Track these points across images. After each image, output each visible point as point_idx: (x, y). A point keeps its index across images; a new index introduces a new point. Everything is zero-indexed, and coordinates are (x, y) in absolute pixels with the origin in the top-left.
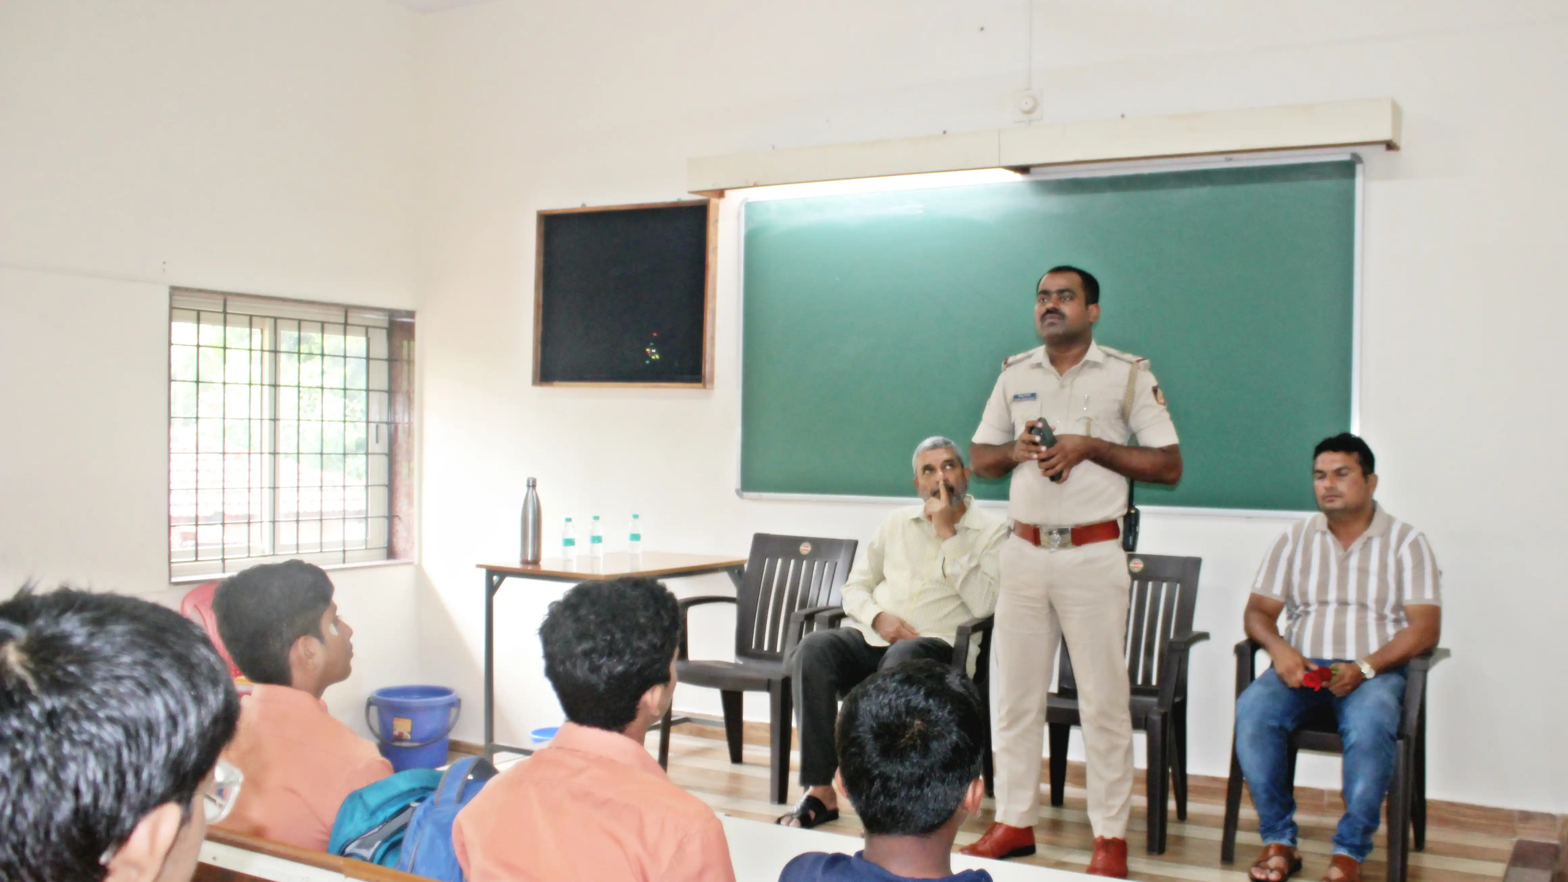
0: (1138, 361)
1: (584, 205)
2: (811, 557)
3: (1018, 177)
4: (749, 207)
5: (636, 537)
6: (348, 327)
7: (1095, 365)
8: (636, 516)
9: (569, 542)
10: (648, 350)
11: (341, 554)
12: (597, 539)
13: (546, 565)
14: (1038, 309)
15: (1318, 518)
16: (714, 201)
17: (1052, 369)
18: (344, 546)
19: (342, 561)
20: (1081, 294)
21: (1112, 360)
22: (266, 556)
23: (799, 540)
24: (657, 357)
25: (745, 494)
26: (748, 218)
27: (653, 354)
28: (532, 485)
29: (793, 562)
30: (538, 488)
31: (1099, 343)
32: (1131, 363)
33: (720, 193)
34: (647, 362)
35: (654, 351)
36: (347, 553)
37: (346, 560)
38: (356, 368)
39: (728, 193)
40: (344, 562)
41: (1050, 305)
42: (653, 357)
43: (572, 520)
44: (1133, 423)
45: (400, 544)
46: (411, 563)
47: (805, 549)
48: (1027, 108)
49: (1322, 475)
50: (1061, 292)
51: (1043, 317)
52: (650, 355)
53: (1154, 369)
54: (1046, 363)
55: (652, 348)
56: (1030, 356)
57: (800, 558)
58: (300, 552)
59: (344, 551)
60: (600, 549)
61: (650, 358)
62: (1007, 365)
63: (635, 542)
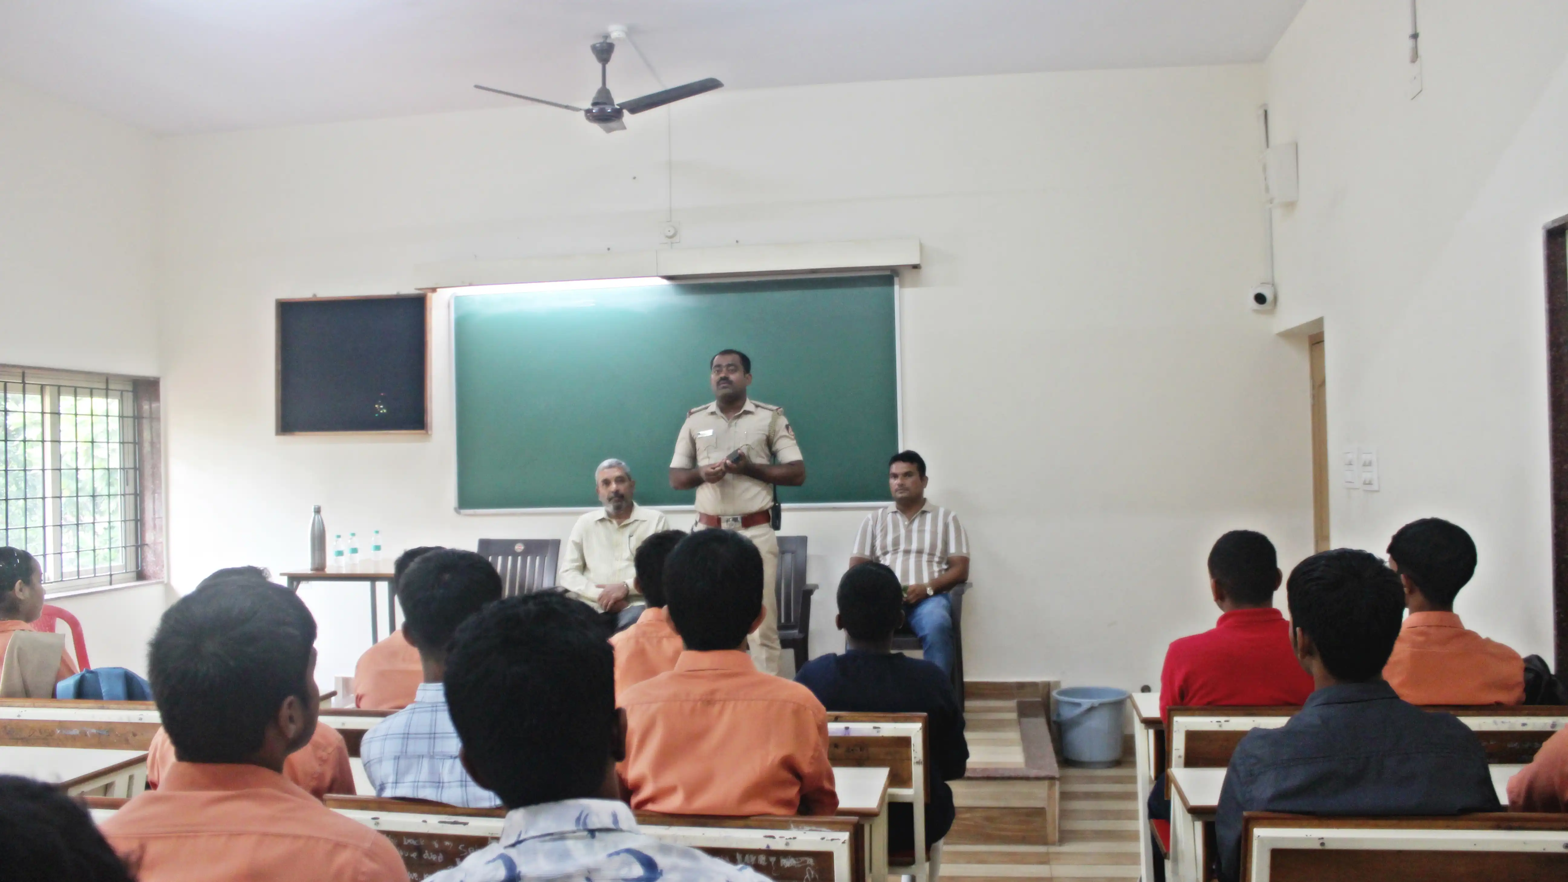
0: (777, 409)
1: (315, 295)
2: (524, 554)
3: (665, 282)
4: (457, 298)
5: (378, 548)
6: (110, 392)
7: (747, 413)
8: (377, 532)
9: (340, 553)
10: (376, 406)
11: (108, 578)
12: (355, 551)
13: (330, 569)
14: (714, 377)
15: (892, 505)
16: (429, 295)
17: (722, 415)
18: (111, 571)
19: (109, 583)
20: (741, 368)
21: (759, 409)
22: (52, 583)
23: (514, 542)
24: (385, 411)
25: (464, 511)
26: (457, 308)
27: (381, 409)
28: (318, 511)
29: (510, 558)
30: (323, 513)
31: (750, 399)
32: (772, 410)
33: (434, 290)
34: (377, 415)
35: (381, 407)
36: (113, 577)
37: (113, 583)
38: (114, 424)
39: (438, 290)
40: (111, 584)
41: (722, 375)
42: (381, 412)
43: (341, 537)
44: (774, 449)
45: (150, 569)
46: (162, 583)
47: (519, 548)
48: (671, 234)
49: (895, 476)
50: (729, 365)
51: (718, 383)
52: (379, 410)
53: (786, 414)
54: (718, 412)
55: (380, 404)
56: (707, 408)
57: (515, 555)
58: (80, 577)
59: (111, 575)
60: (358, 557)
61: (379, 412)
62: (691, 414)
63: (377, 552)
